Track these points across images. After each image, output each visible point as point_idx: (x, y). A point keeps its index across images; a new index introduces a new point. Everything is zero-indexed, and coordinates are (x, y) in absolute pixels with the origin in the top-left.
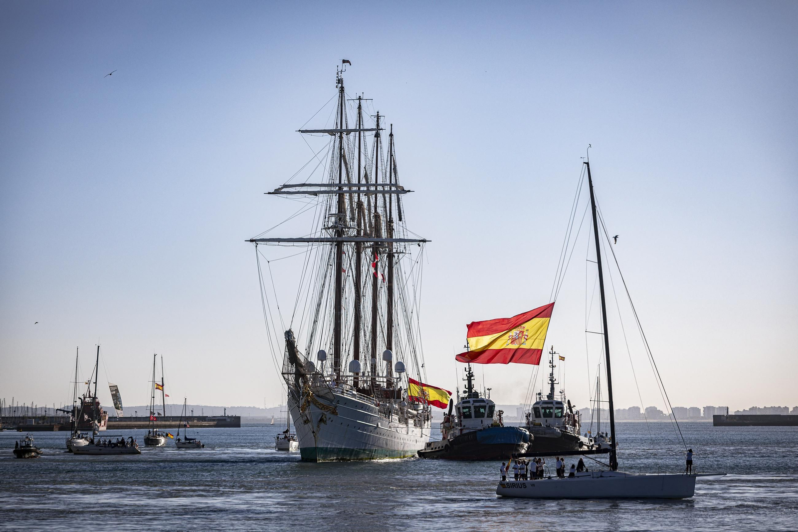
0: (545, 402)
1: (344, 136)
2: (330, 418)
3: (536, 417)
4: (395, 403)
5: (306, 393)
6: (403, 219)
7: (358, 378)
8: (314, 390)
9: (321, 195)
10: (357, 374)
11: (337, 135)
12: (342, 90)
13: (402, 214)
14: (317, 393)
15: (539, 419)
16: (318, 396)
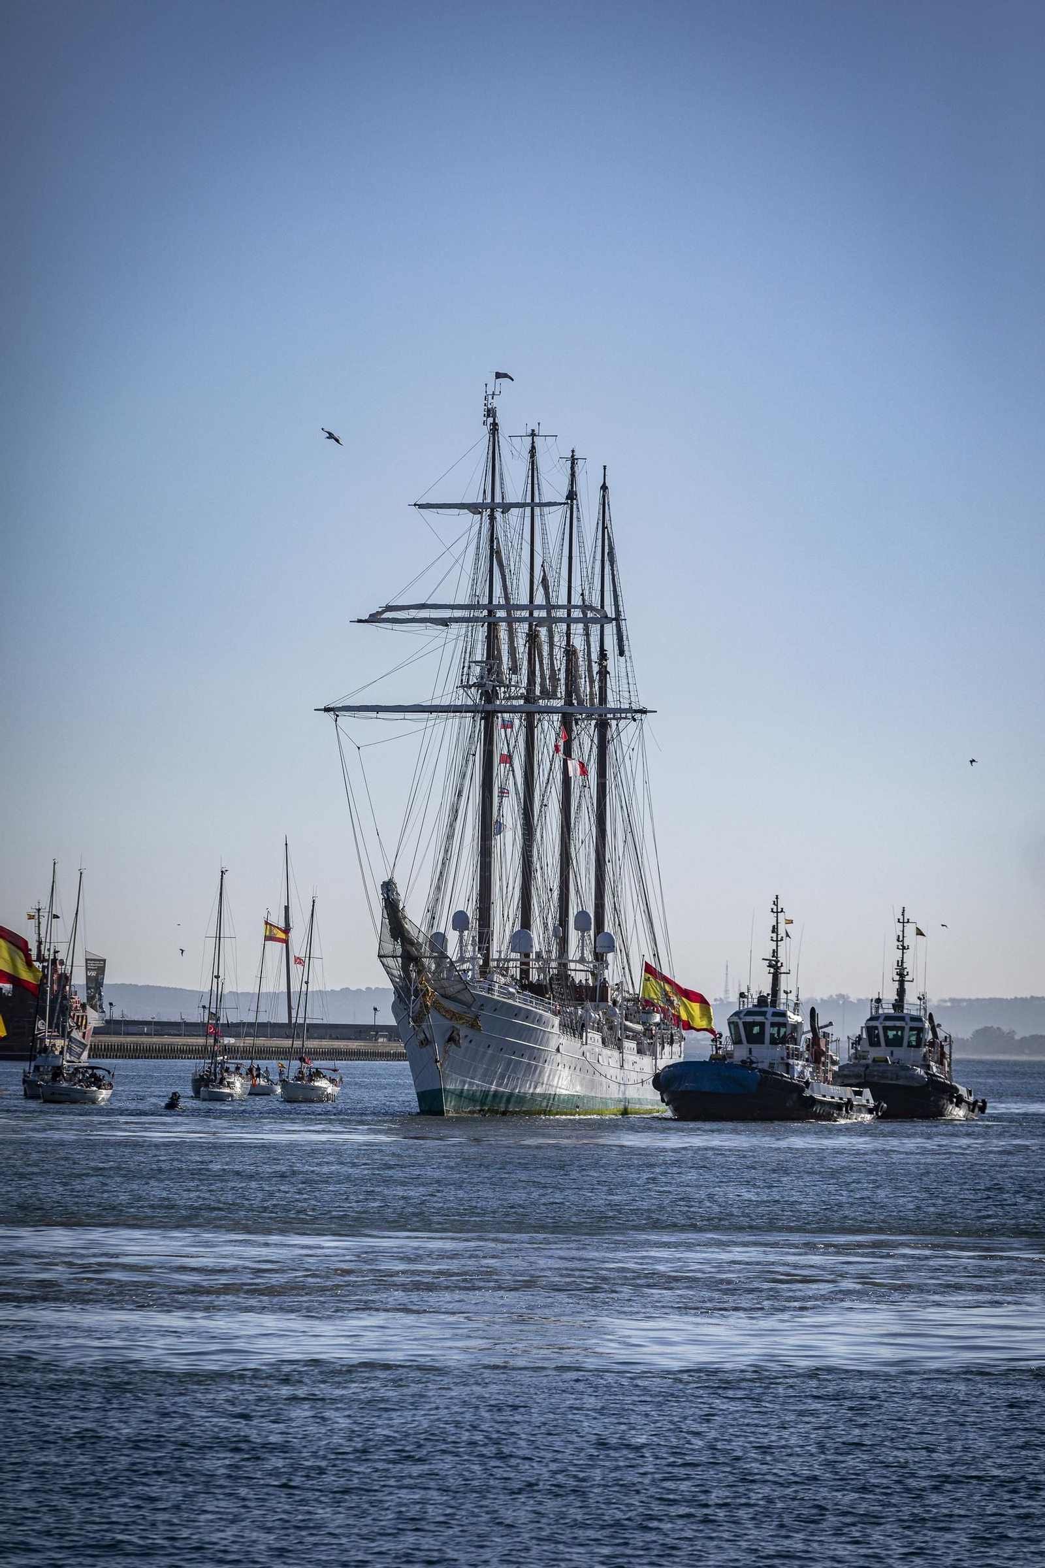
0: (888, 1018)
1: (498, 514)
2: (466, 1036)
3: (872, 1044)
4: (596, 1009)
5: (422, 990)
6: (627, 653)
7: (528, 964)
8: (437, 986)
9: (454, 626)
10: (527, 956)
11: (484, 513)
12: (494, 429)
13: (626, 643)
14: (442, 991)
15: (878, 1048)
16: (444, 996)
